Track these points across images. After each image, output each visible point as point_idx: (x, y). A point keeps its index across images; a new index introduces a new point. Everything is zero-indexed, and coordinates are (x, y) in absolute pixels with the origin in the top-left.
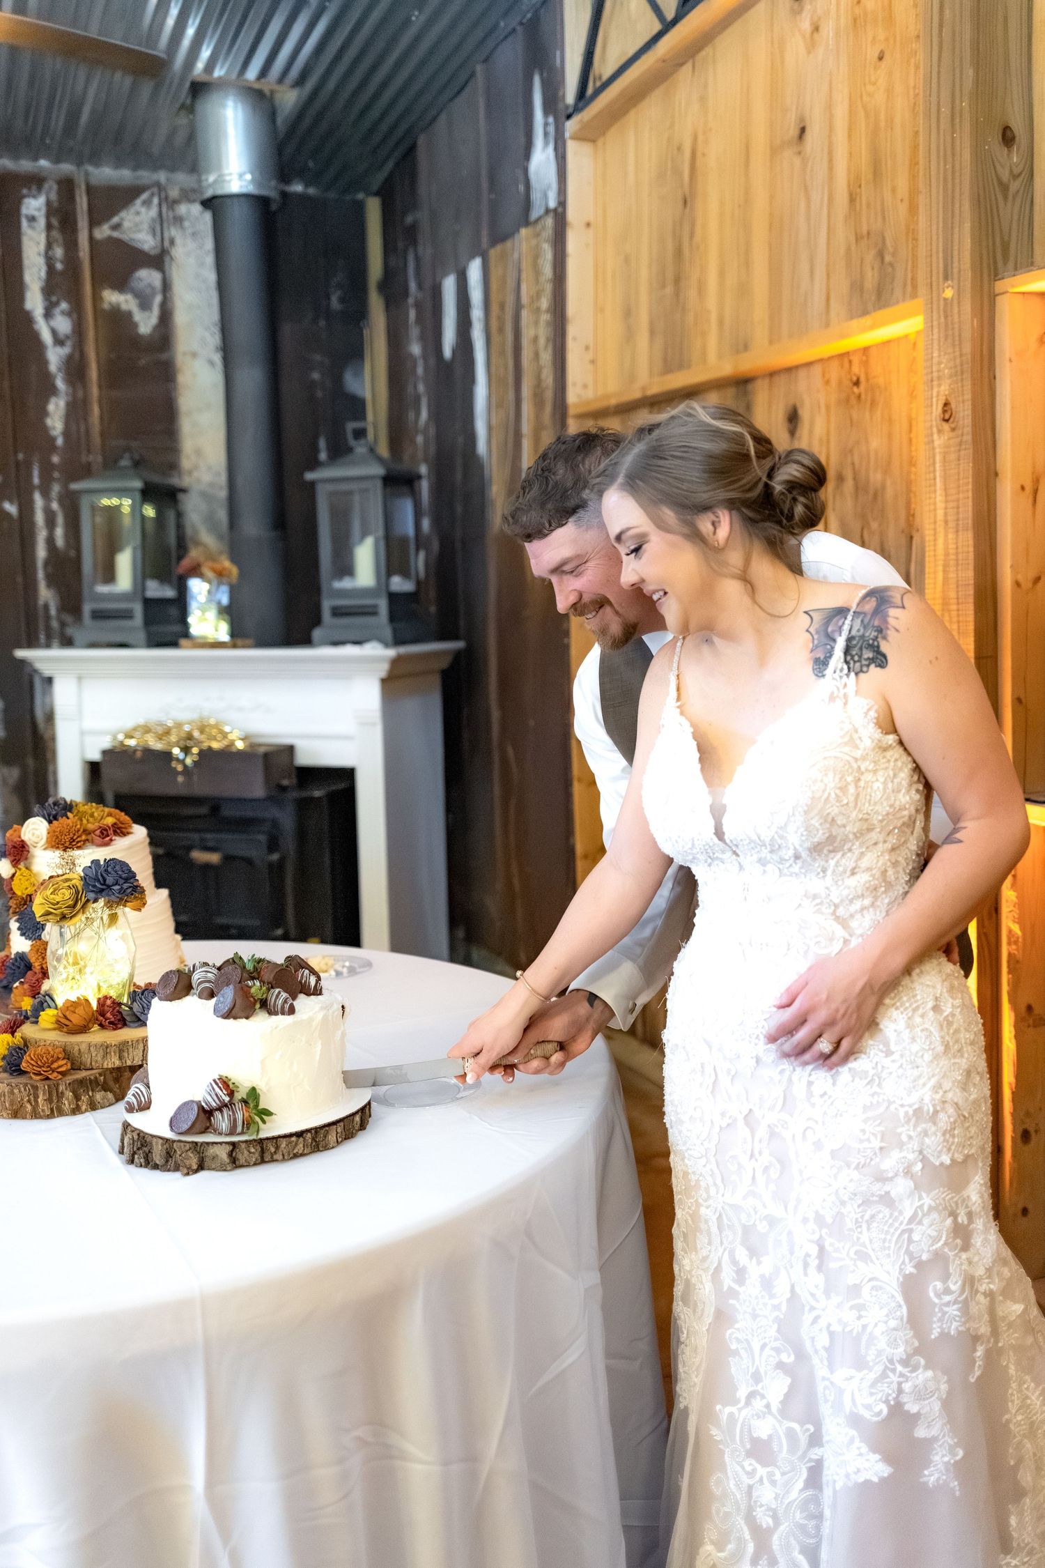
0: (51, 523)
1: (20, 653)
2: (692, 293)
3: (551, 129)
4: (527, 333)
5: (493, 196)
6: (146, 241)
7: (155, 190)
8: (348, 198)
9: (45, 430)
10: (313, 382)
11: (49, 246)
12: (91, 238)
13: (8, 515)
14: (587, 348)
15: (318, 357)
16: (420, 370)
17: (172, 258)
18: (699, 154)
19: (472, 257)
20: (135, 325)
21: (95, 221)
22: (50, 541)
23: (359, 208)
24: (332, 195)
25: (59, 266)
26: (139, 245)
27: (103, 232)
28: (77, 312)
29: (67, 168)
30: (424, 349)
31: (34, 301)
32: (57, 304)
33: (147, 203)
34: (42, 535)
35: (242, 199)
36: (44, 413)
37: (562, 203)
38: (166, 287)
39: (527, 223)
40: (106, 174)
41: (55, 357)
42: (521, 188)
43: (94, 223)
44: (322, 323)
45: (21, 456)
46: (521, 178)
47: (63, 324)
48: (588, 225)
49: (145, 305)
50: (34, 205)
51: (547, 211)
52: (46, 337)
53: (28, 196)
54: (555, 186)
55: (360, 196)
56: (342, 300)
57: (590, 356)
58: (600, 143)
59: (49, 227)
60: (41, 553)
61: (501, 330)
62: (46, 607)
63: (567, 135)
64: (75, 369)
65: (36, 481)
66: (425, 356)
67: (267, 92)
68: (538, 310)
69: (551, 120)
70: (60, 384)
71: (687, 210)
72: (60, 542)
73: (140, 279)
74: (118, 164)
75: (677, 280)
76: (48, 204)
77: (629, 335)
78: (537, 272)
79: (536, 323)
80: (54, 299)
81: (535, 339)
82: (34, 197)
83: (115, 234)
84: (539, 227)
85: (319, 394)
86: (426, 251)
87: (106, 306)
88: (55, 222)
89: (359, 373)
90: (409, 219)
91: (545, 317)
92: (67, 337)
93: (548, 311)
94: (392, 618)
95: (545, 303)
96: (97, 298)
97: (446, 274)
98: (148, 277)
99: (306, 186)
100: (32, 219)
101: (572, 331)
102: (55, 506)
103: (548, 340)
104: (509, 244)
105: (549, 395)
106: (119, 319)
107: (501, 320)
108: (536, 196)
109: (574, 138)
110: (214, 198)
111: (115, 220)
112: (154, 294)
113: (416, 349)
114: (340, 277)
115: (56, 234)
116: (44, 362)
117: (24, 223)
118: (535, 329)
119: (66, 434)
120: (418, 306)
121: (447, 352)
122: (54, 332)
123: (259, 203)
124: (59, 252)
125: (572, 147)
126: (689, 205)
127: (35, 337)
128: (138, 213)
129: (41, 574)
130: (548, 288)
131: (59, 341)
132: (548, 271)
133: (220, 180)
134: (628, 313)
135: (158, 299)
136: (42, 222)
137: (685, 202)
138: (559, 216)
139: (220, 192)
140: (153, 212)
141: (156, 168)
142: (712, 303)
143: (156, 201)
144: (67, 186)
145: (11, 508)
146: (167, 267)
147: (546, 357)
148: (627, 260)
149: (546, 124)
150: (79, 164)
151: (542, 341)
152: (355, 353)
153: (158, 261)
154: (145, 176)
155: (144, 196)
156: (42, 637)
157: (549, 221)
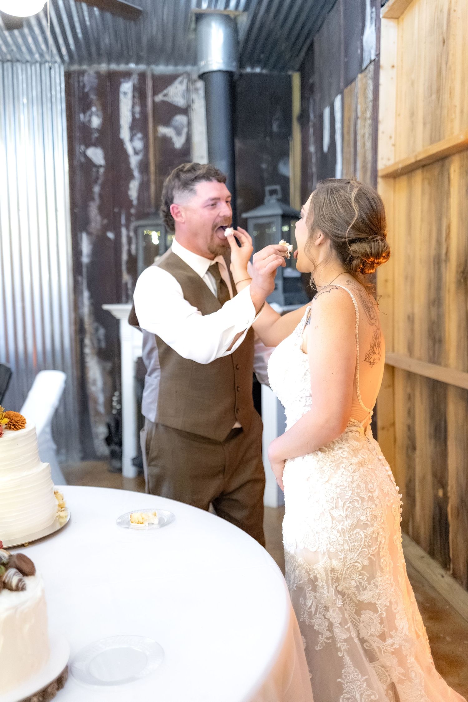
0: (130, 242)
1: (106, 307)
2: (446, 96)
3: (374, 15)
4: (360, 132)
5: (346, 60)
6: (180, 101)
7: (185, 76)
8: (283, 74)
9: (127, 197)
10: (261, 170)
11: (133, 107)
12: (154, 102)
13: (109, 239)
14: (391, 137)
15: (265, 157)
16: (314, 160)
17: (193, 110)
18: (452, 11)
19: (337, 95)
20: (173, 144)
21: (155, 92)
22: (129, 251)
23: (290, 78)
24: (275, 73)
25: (137, 116)
26: (176, 104)
27: (159, 98)
28: (145, 138)
29: (142, 67)
30: (316, 148)
31: (125, 134)
32: (135, 134)
33: (181, 82)
34: (125, 249)
35: (219, 74)
36: (127, 188)
37: (378, 55)
38: (189, 124)
39: (362, 71)
40: (161, 69)
41: (134, 161)
42: (359, 51)
43: (155, 93)
44: (268, 139)
45: (116, 210)
46: (359, 45)
47: (139, 144)
48: (393, 67)
49: (179, 133)
50: (127, 87)
51: (371, 62)
52: (130, 151)
53: (124, 82)
54: (374, 47)
55: (290, 73)
56: (279, 126)
57: (393, 141)
58: (400, 19)
59: (134, 97)
60: (125, 257)
61: (349, 133)
62: (126, 284)
63: (381, 16)
64: (144, 167)
65: (123, 221)
66: (316, 152)
67: (232, 16)
68: (365, 119)
69: (374, 9)
70: (136, 174)
71: (445, 47)
72: (133, 251)
73: (177, 121)
74: (167, 64)
75: (438, 91)
76: (134, 86)
77: (412, 128)
78: (365, 97)
79: (364, 126)
80: (134, 132)
81: (364, 136)
82: (127, 82)
83: (166, 99)
84: (367, 71)
85: (266, 175)
86: (317, 96)
87: (159, 135)
88: (137, 94)
89: (286, 163)
90: (311, 81)
91: (369, 122)
92: (140, 151)
93: (370, 118)
94: (285, 290)
95: (369, 114)
96: (155, 130)
97: (325, 107)
98: (180, 119)
99: (262, 69)
100: (125, 93)
101: (381, 128)
102: (132, 234)
103: (370, 134)
104: (353, 84)
105: (369, 166)
106: (166, 141)
107: (349, 127)
108: (366, 55)
109: (384, 17)
110: (205, 73)
111: (165, 92)
112: (182, 128)
113: (312, 149)
114: (278, 115)
115: (137, 100)
116: (128, 163)
117: (122, 96)
118: (364, 130)
119: (139, 198)
120: (314, 125)
121: (325, 149)
122: (134, 149)
123: (229, 74)
124: (138, 109)
125: (384, 22)
126: (445, 44)
127: (124, 151)
128: (176, 88)
129: (124, 267)
130: (370, 105)
131: (136, 153)
132: (370, 96)
133: (207, 64)
134: (412, 114)
135: (185, 130)
136: (130, 95)
137: (444, 43)
138: (376, 63)
139: (206, 70)
140: (184, 87)
141: (185, 64)
142: (457, 101)
143: (185, 81)
144: (142, 76)
145: (111, 235)
146: (189, 115)
147: (369, 144)
148: (413, 83)
149: (372, 13)
150: (148, 64)
151: (367, 136)
152: (285, 154)
153: (186, 111)
154: (181, 69)
155: (180, 79)
156: (124, 299)
157: (372, 67)
